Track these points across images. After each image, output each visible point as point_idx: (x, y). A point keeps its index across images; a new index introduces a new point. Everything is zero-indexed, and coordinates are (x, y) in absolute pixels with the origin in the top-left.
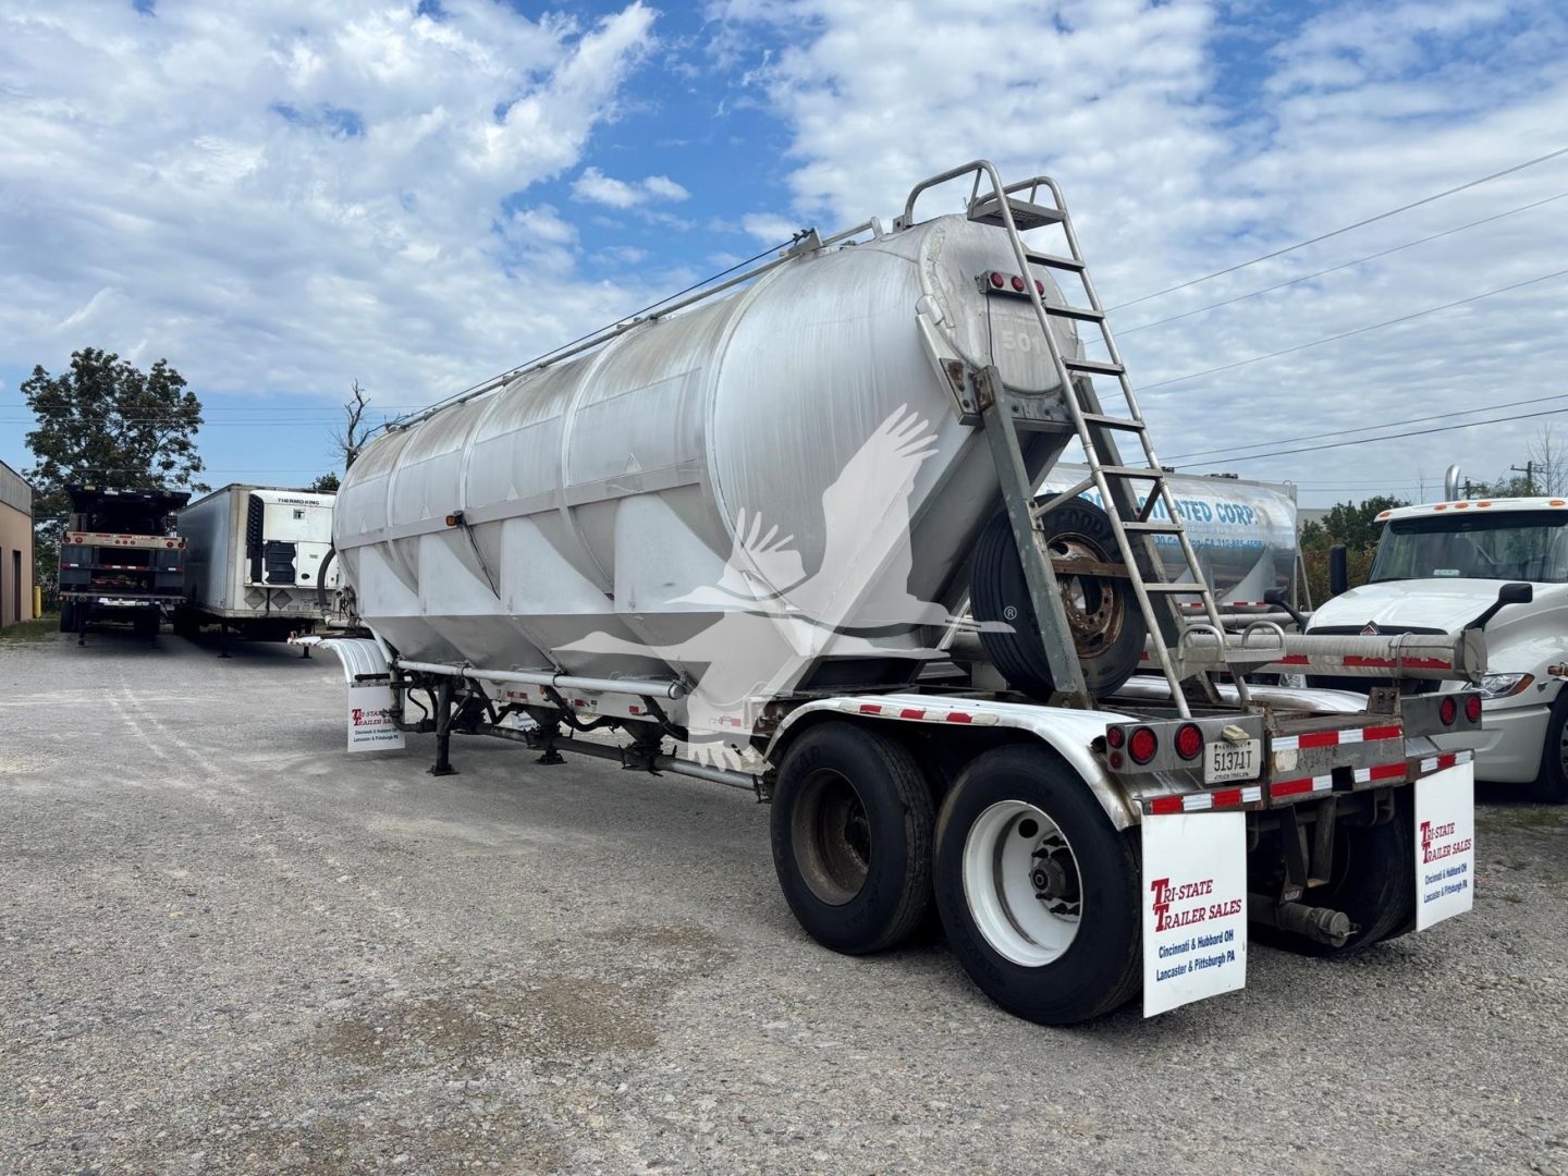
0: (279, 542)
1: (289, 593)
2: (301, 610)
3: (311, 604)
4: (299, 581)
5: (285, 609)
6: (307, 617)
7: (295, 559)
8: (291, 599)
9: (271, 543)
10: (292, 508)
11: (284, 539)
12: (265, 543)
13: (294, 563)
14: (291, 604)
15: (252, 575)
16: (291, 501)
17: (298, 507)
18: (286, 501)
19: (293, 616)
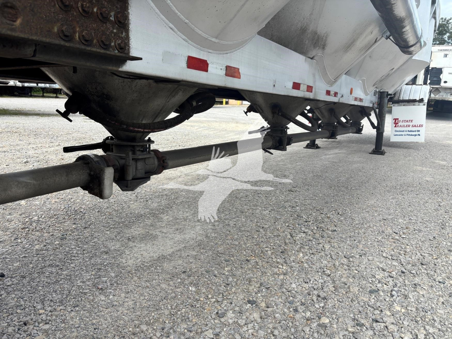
0: (436, 68)
1: (440, 90)
2: (444, 97)
3: (449, 94)
4: (442, 84)
5: (437, 96)
6: (447, 100)
7: (442, 75)
8: (440, 92)
9: (433, 68)
10: (442, 54)
11: (438, 66)
12: (430, 68)
13: (441, 77)
14: (441, 94)
15: (424, 82)
16: (444, 50)
17: (446, 53)
18: (441, 50)
19: (440, 99)
